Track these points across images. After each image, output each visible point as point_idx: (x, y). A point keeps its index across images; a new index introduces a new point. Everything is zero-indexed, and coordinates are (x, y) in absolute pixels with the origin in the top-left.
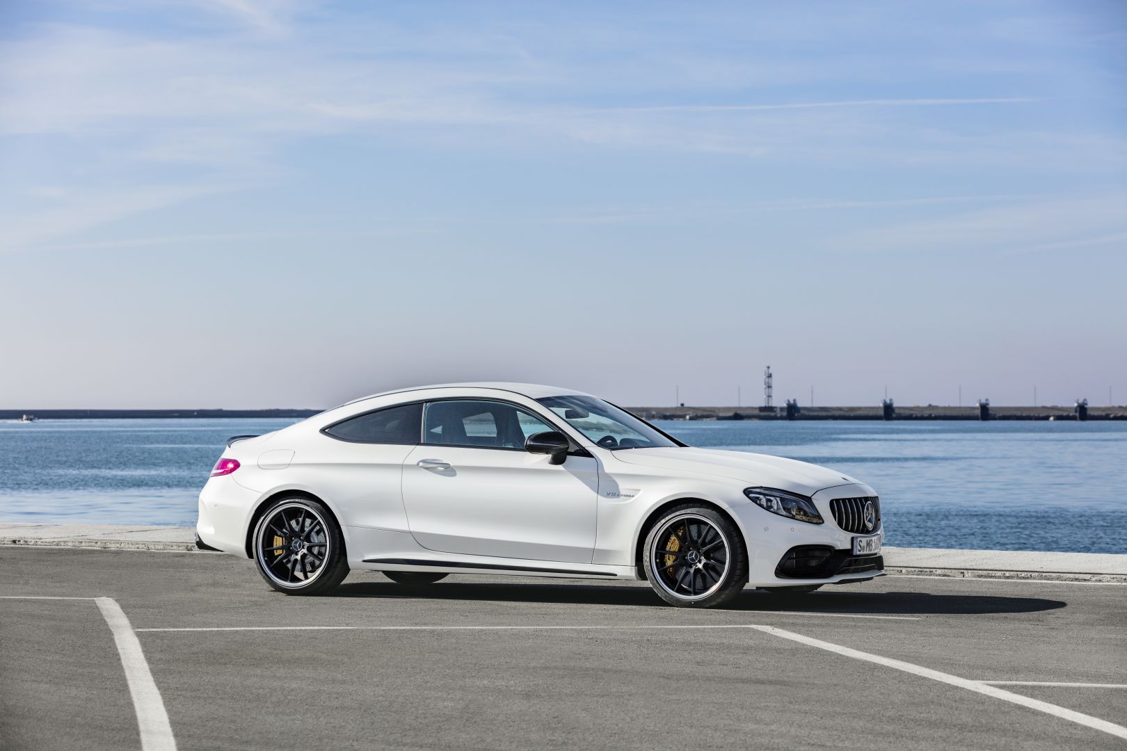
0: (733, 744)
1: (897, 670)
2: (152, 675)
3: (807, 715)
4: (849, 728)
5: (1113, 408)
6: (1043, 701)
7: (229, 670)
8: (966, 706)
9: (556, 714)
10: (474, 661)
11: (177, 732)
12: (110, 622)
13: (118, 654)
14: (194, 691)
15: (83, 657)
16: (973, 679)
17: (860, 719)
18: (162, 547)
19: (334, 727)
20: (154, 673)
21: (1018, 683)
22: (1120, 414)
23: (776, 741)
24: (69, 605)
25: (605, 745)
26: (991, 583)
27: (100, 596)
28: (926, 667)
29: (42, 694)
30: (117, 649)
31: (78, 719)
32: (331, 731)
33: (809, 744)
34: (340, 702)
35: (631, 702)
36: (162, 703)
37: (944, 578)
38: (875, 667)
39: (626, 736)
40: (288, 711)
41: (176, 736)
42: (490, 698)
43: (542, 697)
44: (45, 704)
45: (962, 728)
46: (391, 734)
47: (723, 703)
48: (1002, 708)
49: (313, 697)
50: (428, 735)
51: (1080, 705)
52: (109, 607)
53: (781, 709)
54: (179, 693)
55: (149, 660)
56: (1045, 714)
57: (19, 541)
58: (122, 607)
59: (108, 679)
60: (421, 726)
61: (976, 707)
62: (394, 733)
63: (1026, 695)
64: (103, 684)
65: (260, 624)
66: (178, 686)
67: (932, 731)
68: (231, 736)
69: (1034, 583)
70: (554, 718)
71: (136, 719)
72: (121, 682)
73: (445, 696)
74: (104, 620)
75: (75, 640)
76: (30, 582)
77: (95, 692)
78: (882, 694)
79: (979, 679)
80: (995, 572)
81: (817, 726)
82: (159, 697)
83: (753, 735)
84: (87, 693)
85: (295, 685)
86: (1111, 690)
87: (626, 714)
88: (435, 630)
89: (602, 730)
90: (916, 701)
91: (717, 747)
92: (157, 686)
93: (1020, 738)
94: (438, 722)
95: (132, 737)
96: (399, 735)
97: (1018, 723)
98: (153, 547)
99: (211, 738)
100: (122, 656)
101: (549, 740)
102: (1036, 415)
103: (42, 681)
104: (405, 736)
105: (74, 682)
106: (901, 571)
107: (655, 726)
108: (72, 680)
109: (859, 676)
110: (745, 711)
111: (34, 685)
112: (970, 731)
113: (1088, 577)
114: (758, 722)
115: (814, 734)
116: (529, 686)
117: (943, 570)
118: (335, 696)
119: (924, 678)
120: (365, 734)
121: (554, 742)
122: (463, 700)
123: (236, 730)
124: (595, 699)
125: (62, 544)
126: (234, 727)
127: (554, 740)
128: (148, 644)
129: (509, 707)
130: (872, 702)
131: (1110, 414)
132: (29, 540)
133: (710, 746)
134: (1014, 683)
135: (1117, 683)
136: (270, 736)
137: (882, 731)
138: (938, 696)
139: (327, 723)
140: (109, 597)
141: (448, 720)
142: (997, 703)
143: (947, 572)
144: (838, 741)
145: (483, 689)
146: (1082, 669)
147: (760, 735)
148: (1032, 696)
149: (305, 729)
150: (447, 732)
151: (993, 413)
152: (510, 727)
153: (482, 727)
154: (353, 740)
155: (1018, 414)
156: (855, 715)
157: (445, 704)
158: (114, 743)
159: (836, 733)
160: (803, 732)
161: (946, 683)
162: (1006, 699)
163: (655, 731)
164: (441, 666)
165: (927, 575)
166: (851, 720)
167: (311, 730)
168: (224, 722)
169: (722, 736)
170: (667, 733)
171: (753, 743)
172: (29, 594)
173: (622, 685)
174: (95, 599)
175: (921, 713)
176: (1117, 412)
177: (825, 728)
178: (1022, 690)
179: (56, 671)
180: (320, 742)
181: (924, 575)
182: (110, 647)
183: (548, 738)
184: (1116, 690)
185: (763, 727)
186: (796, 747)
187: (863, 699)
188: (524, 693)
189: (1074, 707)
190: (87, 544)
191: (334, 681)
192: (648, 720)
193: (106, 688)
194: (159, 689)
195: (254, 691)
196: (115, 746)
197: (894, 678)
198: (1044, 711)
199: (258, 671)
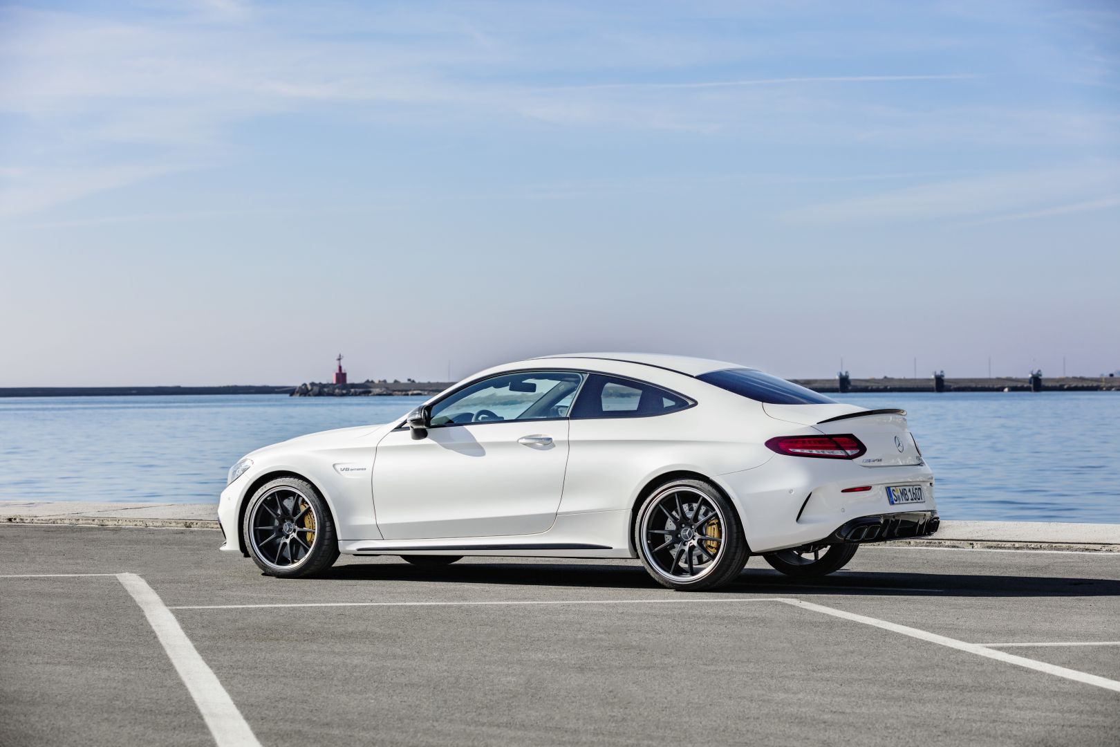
0: (767, 714)
1: (906, 636)
2: (200, 653)
3: (828, 683)
4: (865, 693)
5: (1067, 379)
6: (1036, 660)
7: (284, 646)
8: (967, 668)
9: (611, 689)
10: (525, 633)
11: (246, 715)
12: (137, 598)
13: (153, 632)
14: (251, 669)
15: (111, 636)
16: (974, 643)
17: (875, 684)
18: (160, 524)
19: (410, 706)
20: (201, 651)
21: (1014, 644)
22: (1074, 385)
23: (804, 710)
24: (86, 582)
25: (659, 719)
26: (1002, 554)
27: (122, 572)
28: (932, 633)
29: (60, 678)
30: (151, 626)
31: (118, 703)
32: (408, 710)
33: (831, 711)
34: (408, 679)
35: (675, 673)
36: (219, 683)
37: (953, 549)
38: (887, 633)
39: (676, 710)
40: (358, 689)
41: (247, 718)
42: (548, 672)
43: (595, 671)
44: (66, 688)
45: (963, 688)
46: (466, 712)
47: (754, 673)
48: (999, 668)
49: (379, 674)
50: (501, 713)
51: (1069, 662)
52: (134, 583)
53: (806, 677)
54: (235, 671)
55: (192, 637)
56: (1037, 672)
57: (15, 519)
58: (149, 583)
59: (147, 658)
60: (492, 703)
61: (976, 668)
62: (469, 712)
63: (1021, 655)
64: (142, 663)
65: (284, 601)
66: (231, 664)
67: (937, 694)
68: (307, 717)
69: (1045, 554)
70: (610, 692)
71: (194, 701)
72: (163, 662)
73: (506, 670)
74: (130, 596)
75: (98, 618)
76: (38, 559)
77: (132, 673)
78: (893, 659)
79: (979, 643)
80: (1004, 543)
81: (837, 693)
82: (214, 677)
83: (783, 705)
84: (123, 674)
85: (356, 661)
86: (1099, 647)
87: (672, 687)
88: (461, 606)
89: (654, 704)
90: (923, 665)
91: (754, 718)
92: (208, 664)
93: (1014, 695)
94: (507, 698)
95: (195, 721)
96: (474, 714)
97: (1012, 682)
98: (151, 524)
99: (286, 721)
100: (159, 634)
101: (610, 716)
102: (991, 386)
103: (59, 662)
104: (480, 714)
105: (104, 662)
106: (910, 543)
107: (699, 698)
108: (101, 661)
109: (872, 643)
110: (774, 681)
111: (48, 668)
112: (970, 691)
113: (1099, 547)
114: (787, 691)
115: (835, 702)
116: (580, 659)
117: (952, 542)
118: (400, 672)
119: (930, 643)
120: (442, 713)
121: (615, 718)
122: (524, 675)
123: (312, 711)
124: (642, 671)
125: (59, 521)
126: (308, 708)
127: (614, 716)
128: (187, 623)
129: (568, 681)
130: (884, 667)
131: (1064, 385)
132: (25, 518)
133: (748, 718)
134: (1010, 644)
135: (1104, 641)
136: (350, 717)
137: (894, 696)
138: (942, 660)
139: (401, 702)
140: (132, 572)
141: (515, 696)
142: (994, 663)
143: (956, 543)
144: (855, 707)
145: (540, 663)
146: (1073, 630)
147: (790, 704)
148: (1026, 656)
149: (383, 709)
150: (517, 709)
151: (949, 384)
152: (573, 702)
153: (548, 704)
154: (433, 721)
155: (973, 385)
156: (870, 681)
157: (508, 679)
158: (174, 729)
159: (853, 699)
160: (825, 699)
161: (949, 648)
162: (1003, 660)
163: (700, 704)
164: (494, 638)
165: (936, 546)
166: (866, 686)
167: (388, 710)
168: (296, 702)
169: (757, 707)
170: (710, 705)
171: (784, 713)
172: (36, 572)
173: (665, 657)
174: (117, 575)
175: (927, 677)
176: (1071, 383)
177: (845, 695)
178: (1017, 650)
179: (77, 651)
180: (402, 723)
181: (933, 546)
182: (142, 625)
183: (609, 714)
184: (1103, 647)
185: (792, 696)
186: (820, 715)
187: (877, 665)
188: (578, 666)
189: (1063, 664)
190: (84, 522)
191: (395, 656)
192: (692, 692)
193: (147, 668)
194: (211, 667)
195: (317, 668)
196: (177, 732)
197: (904, 644)
198: (1037, 669)
199: (315, 647)
